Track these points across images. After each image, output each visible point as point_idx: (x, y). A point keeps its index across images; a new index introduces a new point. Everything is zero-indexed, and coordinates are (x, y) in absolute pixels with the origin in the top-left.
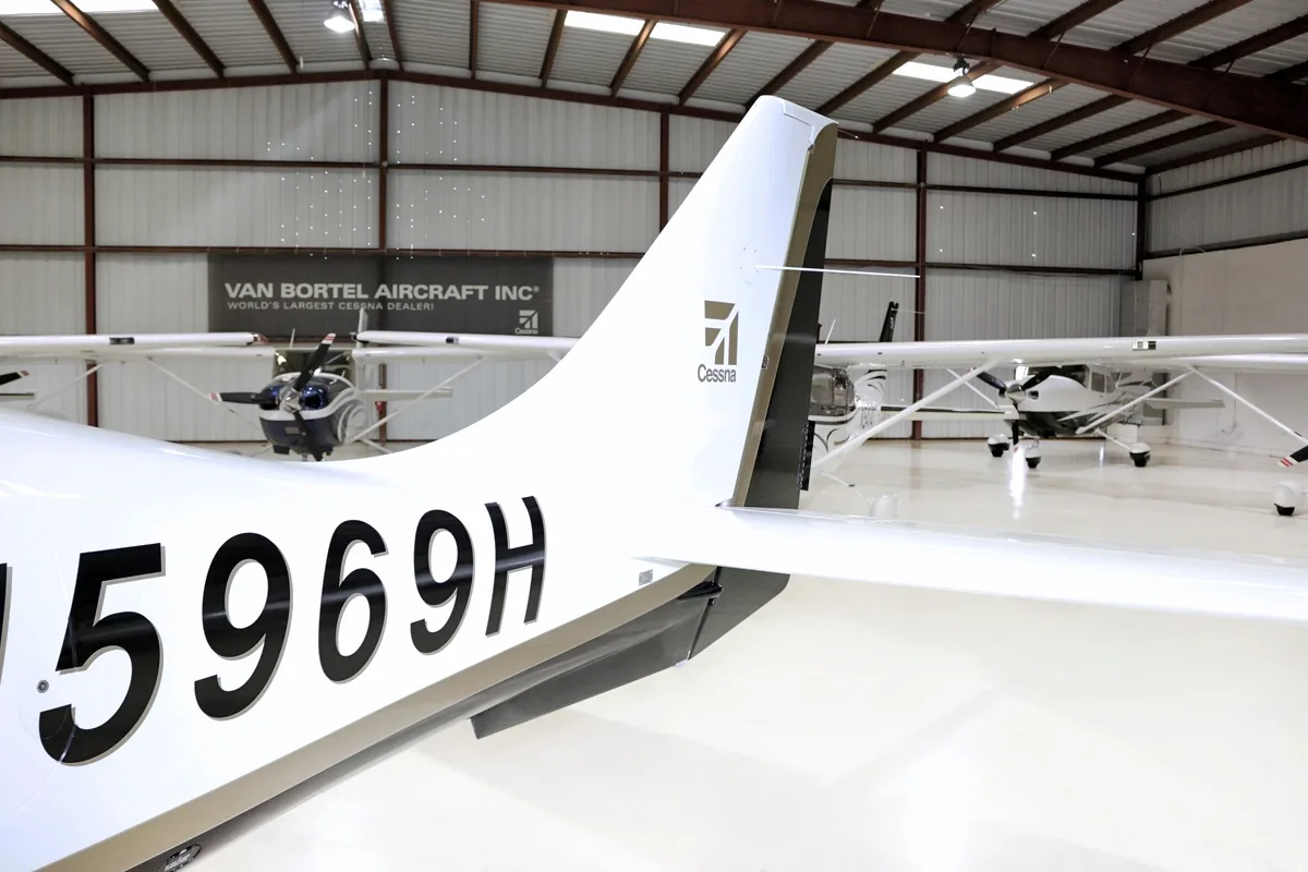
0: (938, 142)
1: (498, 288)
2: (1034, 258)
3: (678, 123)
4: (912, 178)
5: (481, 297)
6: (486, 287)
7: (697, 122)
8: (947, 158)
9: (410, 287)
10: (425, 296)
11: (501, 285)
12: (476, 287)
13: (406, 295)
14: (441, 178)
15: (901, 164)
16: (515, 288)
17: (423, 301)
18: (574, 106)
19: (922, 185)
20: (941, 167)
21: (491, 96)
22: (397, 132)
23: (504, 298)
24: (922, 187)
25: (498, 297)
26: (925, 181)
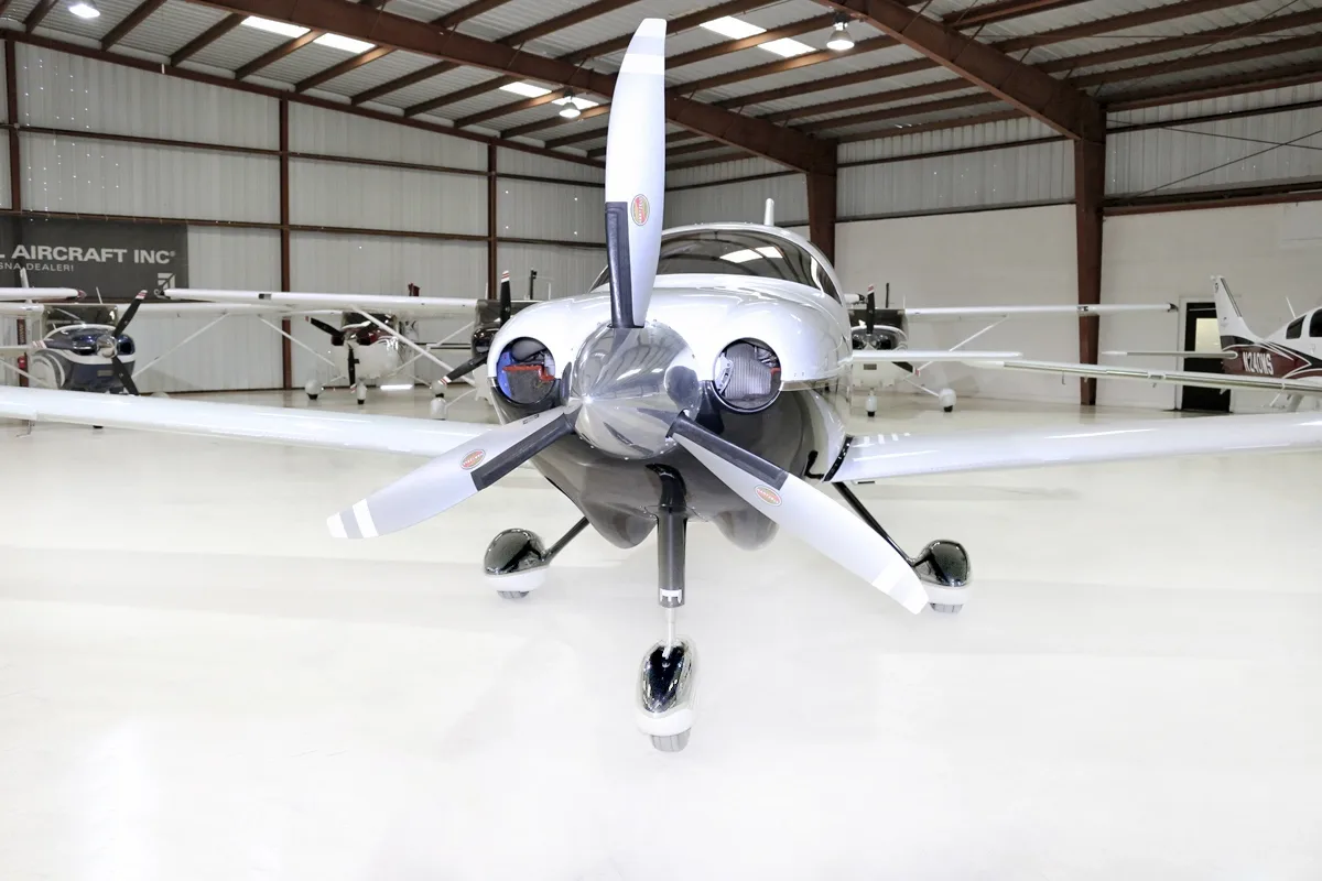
0: (504, 139)
1: (136, 252)
2: (576, 235)
3: (295, 108)
4: (484, 167)
5: (120, 260)
6: (125, 251)
7: (311, 109)
8: (510, 151)
9: (49, 249)
10: (64, 258)
11: (140, 249)
12: (115, 251)
13: (45, 256)
14: (72, 144)
15: (475, 155)
16: (152, 252)
17: (62, 263)
18: (201, 86)
19: (493, 173)
20: (507, 159)
21: (121, 68)
22: (25, 95)
23: (143, 261)
24: (492, 175)
25: (136, 260)
26: (495, 170)
